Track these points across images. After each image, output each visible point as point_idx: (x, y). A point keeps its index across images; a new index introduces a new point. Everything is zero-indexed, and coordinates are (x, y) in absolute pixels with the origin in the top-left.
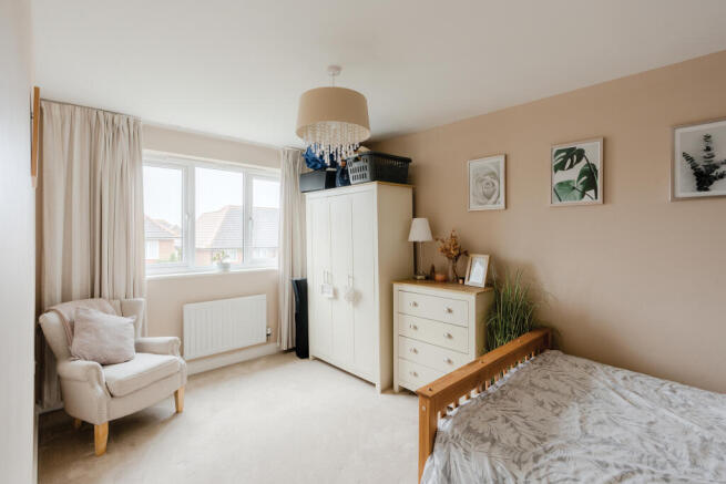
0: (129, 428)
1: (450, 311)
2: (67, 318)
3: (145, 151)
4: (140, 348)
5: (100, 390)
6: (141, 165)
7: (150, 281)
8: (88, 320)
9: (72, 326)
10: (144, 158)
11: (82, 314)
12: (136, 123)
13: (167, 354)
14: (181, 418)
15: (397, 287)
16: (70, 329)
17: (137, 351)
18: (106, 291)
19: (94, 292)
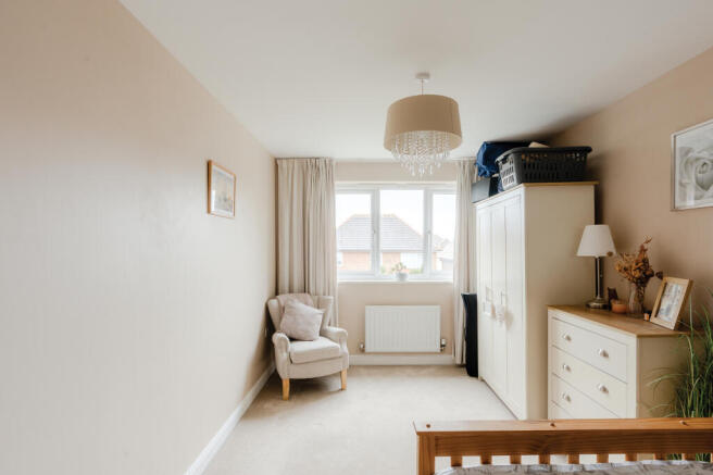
0: (308, 388)
1: (605, 355)
2: (282, 304)
3: (336, 183)
4: (323, 333)
5: (285, 355)
6: (334, 194)
7: (341, 284)
8: (291, 307)
9: (284, 309)
10: (336, 188)
11: (290, 303)
12: (331, 160)
13: (336, 342)
14: (343, 393)
15: (552, 313)
16: (282, 309)
17: (321, 335)
18: (312, 289)
19: (305, 290)
